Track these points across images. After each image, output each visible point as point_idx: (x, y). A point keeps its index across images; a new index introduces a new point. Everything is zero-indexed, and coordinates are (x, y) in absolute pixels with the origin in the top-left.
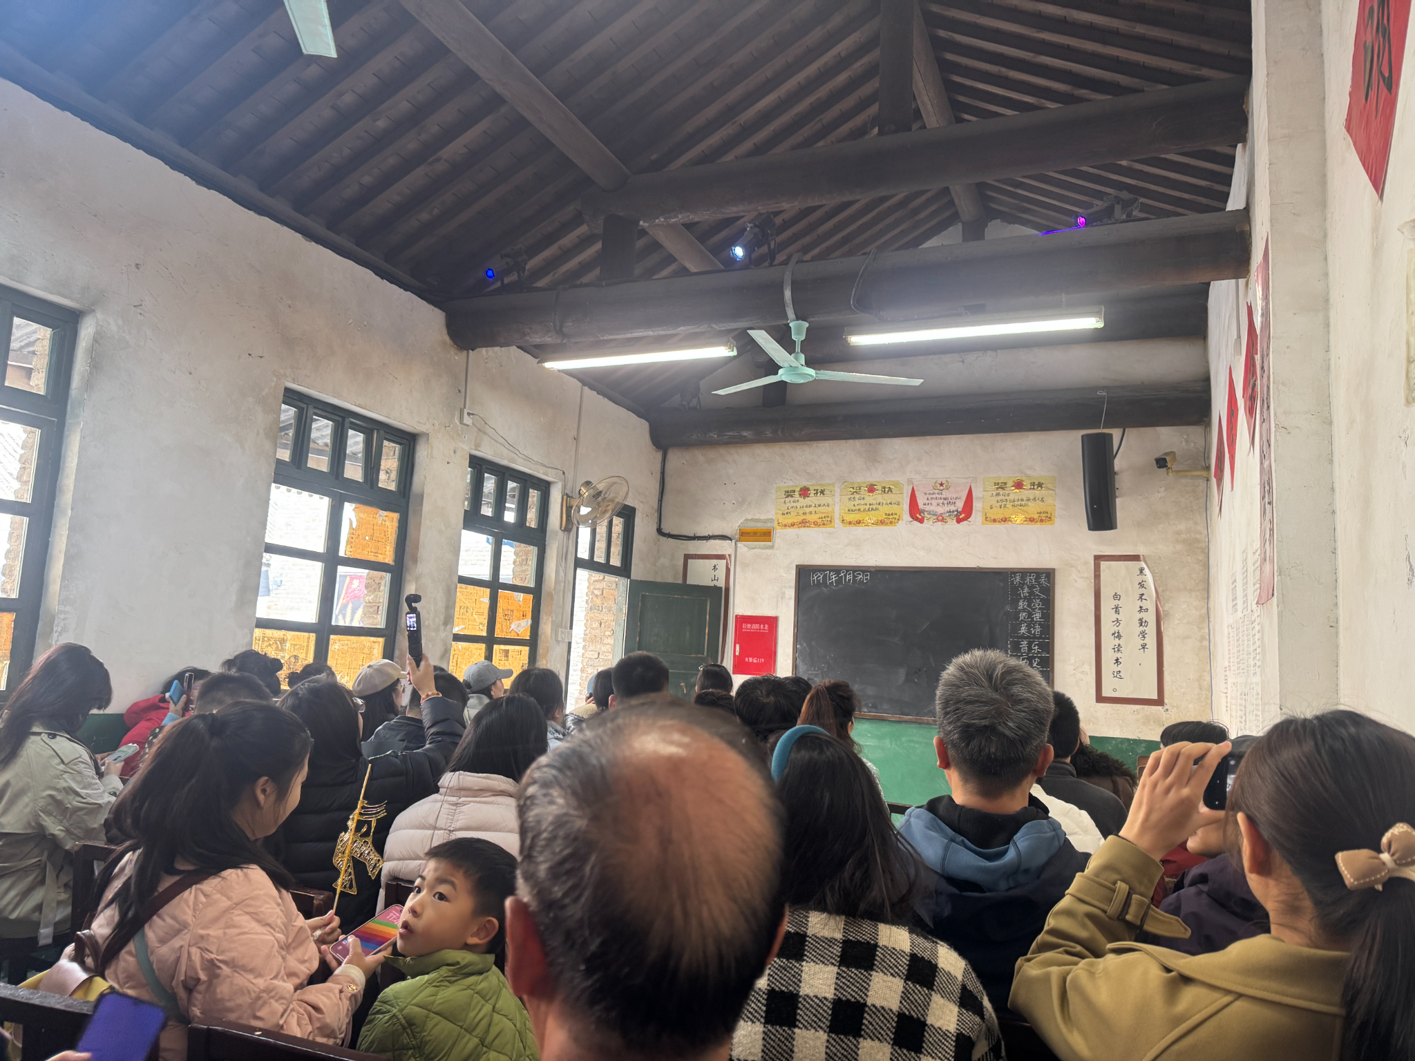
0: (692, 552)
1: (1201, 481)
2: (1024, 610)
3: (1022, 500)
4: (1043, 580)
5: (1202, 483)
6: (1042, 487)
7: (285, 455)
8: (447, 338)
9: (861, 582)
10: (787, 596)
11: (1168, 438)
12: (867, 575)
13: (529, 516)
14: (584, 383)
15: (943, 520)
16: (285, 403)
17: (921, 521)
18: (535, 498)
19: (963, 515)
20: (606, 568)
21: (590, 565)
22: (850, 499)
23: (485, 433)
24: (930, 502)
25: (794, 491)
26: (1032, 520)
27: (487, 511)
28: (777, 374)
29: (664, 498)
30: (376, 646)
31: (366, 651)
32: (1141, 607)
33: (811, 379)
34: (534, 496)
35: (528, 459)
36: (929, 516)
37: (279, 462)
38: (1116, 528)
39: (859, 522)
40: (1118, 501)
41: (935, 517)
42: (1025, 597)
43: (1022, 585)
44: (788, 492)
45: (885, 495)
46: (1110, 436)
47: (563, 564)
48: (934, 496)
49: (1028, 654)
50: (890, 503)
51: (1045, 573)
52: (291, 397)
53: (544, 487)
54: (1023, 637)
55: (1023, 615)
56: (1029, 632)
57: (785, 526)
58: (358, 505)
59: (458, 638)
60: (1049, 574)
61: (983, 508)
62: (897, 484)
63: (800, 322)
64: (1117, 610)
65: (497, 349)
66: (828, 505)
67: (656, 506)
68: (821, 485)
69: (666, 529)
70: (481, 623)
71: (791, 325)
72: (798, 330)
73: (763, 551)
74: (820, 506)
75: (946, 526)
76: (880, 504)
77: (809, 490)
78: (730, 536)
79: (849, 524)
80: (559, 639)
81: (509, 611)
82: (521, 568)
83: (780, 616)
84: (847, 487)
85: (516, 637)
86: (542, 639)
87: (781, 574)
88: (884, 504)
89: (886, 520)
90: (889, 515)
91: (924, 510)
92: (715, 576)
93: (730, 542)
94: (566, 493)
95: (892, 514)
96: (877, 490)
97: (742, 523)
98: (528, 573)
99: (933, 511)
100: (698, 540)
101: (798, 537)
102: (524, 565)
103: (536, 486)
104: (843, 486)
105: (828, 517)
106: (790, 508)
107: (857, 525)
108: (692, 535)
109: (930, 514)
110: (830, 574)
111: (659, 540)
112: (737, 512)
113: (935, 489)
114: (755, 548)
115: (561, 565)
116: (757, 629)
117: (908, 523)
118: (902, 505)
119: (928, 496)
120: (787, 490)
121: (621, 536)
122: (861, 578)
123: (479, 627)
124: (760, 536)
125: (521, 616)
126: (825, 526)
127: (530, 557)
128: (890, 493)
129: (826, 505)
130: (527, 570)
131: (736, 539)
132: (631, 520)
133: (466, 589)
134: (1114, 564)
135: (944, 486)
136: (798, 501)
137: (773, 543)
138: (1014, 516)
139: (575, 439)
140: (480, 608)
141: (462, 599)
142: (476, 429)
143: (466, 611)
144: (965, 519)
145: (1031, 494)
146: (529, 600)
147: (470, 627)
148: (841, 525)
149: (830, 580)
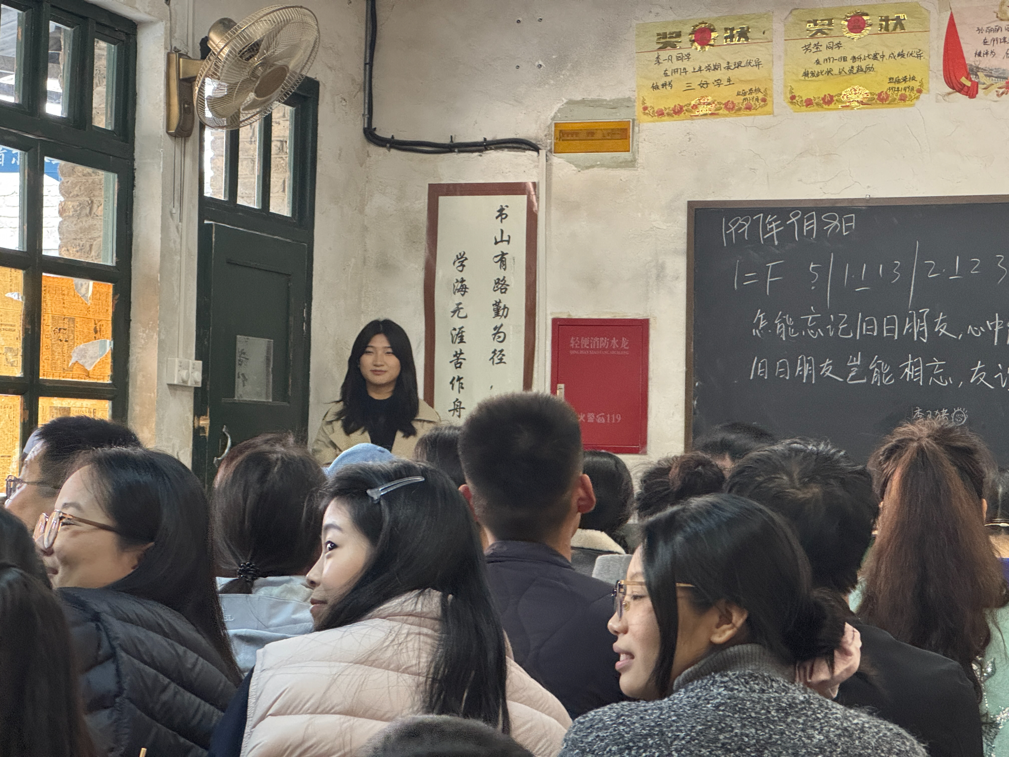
0: (447, 178)
9: (837, 235)
12: (849, 220)
13: (95, 103)
17: (971, 92)
18: (107, 61)
22: (807, 48)
24: (989, 48)
25: (679, 35)
29: (377, 57)
36: (988, 81)
39: (828, 101)
41: (1003, 84)
44: (664, 36)
45: (887, 36)
47: (175, 211)
48: (999, 35)
50: (901, 55)
53: (125, 34)
57: (661, 113)
62: (915, 10)
66: (758, 64)
67: (360, 78)
68: (740, 17)
69: (384, 130)
70: (10, 349)
73: (612, 172)
74: (739, 65)
76: (878, 56)
77: (713, 30)
78: (534, 142)
79: (807, 105)
80: (176, 382)
81: (66, 320)
82: (78, 226)
83: (655, 318)
84: (802, 21)
85: (83, 380)
86: (138, 382)
87: (654, 224)
88: (887, 57)
89: (890, 93)
90: (898, 82)
91: (978, 68)
92: (502, 231)
93: (535, 154)
94: (175, 48)
95: (905, 79)
96: (871, 25)
97: (559, 110)
98: (96, 235)
99: (997, 70)
100: (460, 152)
101: (690, 139)
102: (87, 216)
103: (107, 32)
104: (790, 19)
105: (758, 90)
106: (669, 73)
107: (826, 107)
108: (447, 141)
109: (990, 76)
110: (765, 218)
111: (368, 156)
112: (547, 86)
113: (1002, 20)
114: (592, 167)
115: (171, 214)
116: (604, 349)
117: (940, 97)
118: (927, 58)
119: (985, 35)
120: (661, 32)
121: (288, 147)
122: (836, 226)
123: (7, 359)
124: (604, 138)
125: (92, 331)
126: (753, 112)
127: (99, 199)
128: (898, 30)
129: (753, 63)
130: (91, 228)
131: (549, 148)
132: (310, 110)
136: (688, 56)
137: (633, 154)
140: (7, 314)
146: (107, 294)
148: (789, 108)
149: (765, 232)
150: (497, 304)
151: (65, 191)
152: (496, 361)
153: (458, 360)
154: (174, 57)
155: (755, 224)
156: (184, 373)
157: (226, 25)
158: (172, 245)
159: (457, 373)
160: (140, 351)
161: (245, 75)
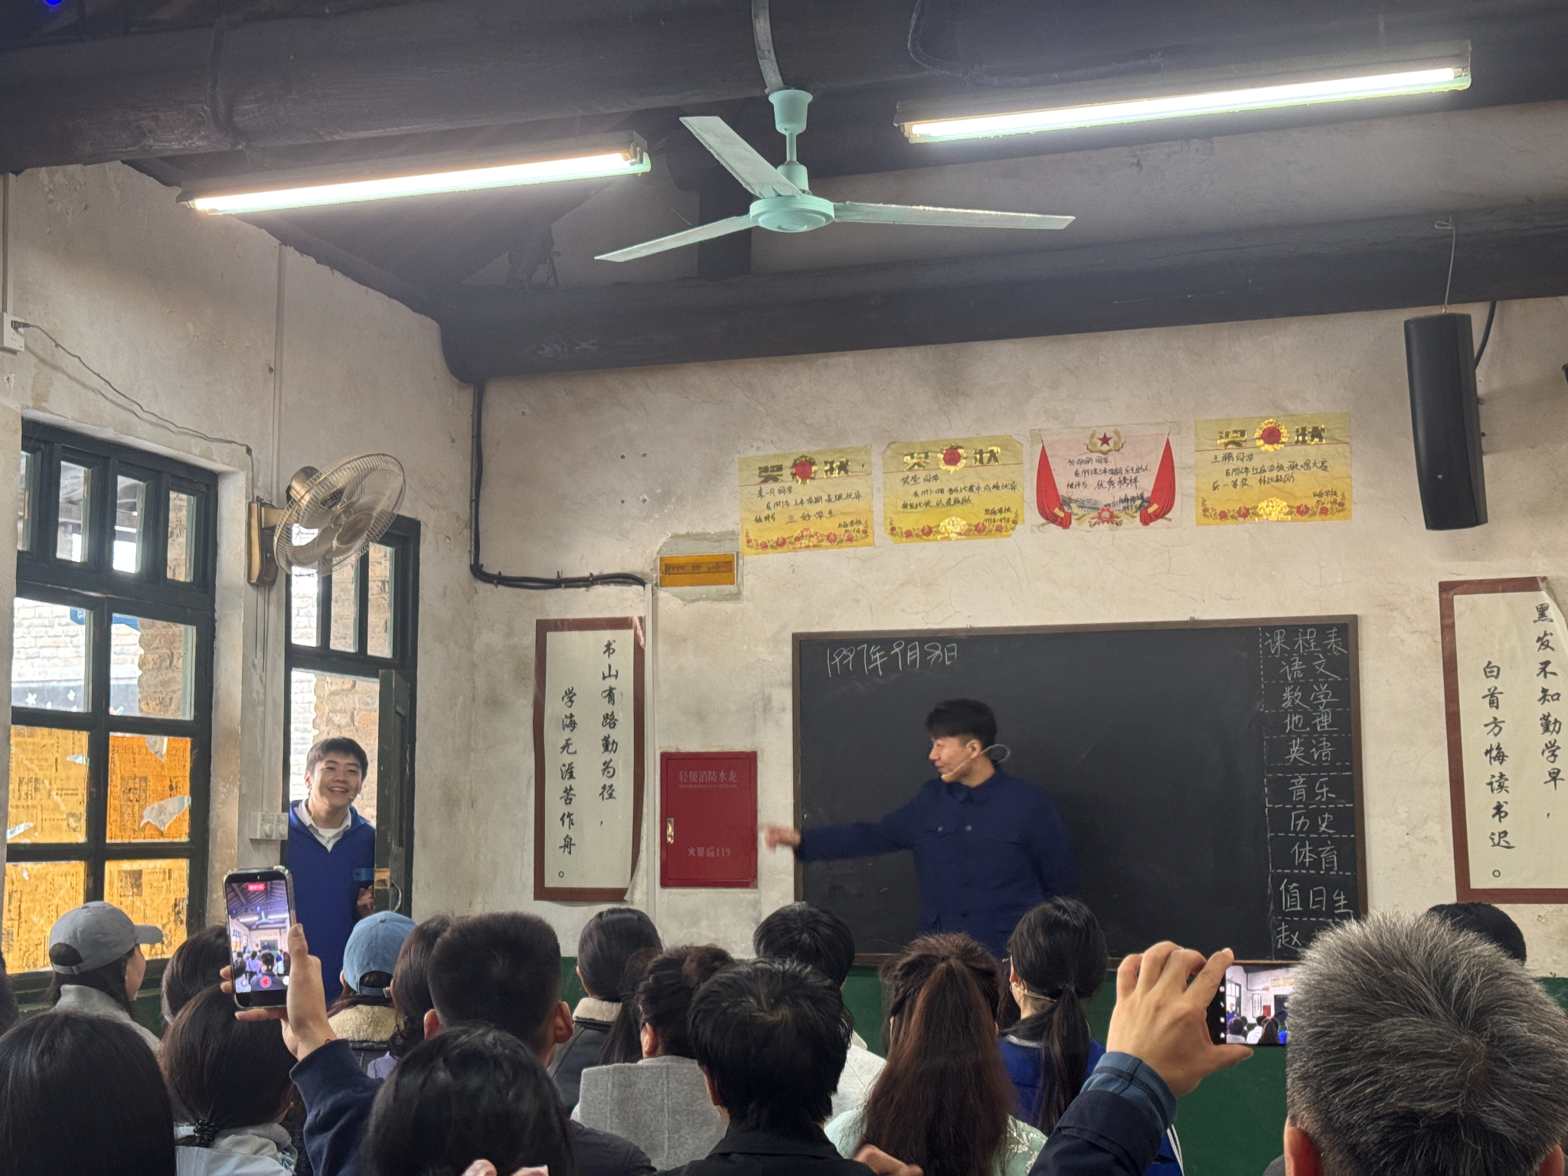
0: (553, 616)
2: (1295, 709)
3: (1281, 468)
4: (1332, 640)
6: (1321, 438)
9: (940, 665)
10: (775, 703)
12: (952, 650)
13: (171, 555)
15: (1112, 519)
17: (1065, 523)
18: (184, 513)
19: (1155, 507)
20: (358, 663)
21: (323, 658)
22: (905, 481)
23: (55, 368)
24: (1081, 479)
25: (780, 468)
26: (1303, 511)
27: (73, 547)
28: (746, 211)
29: (483, 491)
32: (1544, 691)
33: (823, 222)
34: (181, 506)
35: (161, 423)
36: (1080, 512)
38: (1486, 521)
39: (928, 532)
40: (1487, 461)
41: (1095, 514)
42: (1296, 681)
43: (1287, 656)
44: (766, 469)
45: (982, 469)
46: (1466, 319)
47: (258, 661)
48: (1090, 467)
49: (1306, 808)
50: (996, 487)
51: (1336, 625)
53: (204, 486)
54: (1296, 768)
55: (1293, 721)
56: (1308, 755)
57: (764, 546)
59: (19, 853)
60: (1345, 628)
61: (1198, 489)
62: (1007, 443)
63: (792, 92)
64: (1493, 699)
65: (74, 168)
66: (858, 496)
67: (466, 513)
68: (840, 451)
69: (491, 567)
70: (73, 815)
71: (774, 98)
72: (790, 110)
73: (715, 605)
74: (839, 497)
75: (1120, 532)
76: (974, 489)
77: (813, 464)
78: (639, 576)
79: (907, 537)
80: (258, 837)
81: (137, 780)
82: (158, 680)
83: (762, 751)
84: (899, 454)
85: (156, 841)
86: (218, 839)
87: (760, 656)
88: (982, 489)
89: (987, 524)
90: (994, 512)
91: (1070, 499)
92: (610, 666)
93: (640, 588)
94: (258, 497)
95: (1000, 511)
96: (966, 458)
97: (665, 544)
98: (176, 688)
99: (1089, 501)
100: (566, 587)
101: (794, 571)
102: (167, 668)
103: (184, 484)
104: (889, 453)
105: (859, 522)
106: (772, 505)
107: (924, 537)
108: (554, 576)
109: (1082, 507)
110: (868, 650)
111: (476, 592)
112: (652, 521)
113: (1092, 452)
114: (698, 600)
115: (254, 666)
116: (712, 783)
117: (1035, 529)
118: (1021, 489)
119: (1076, 467)
120: (763, 465)
121: (389, 588)
122: (939, 656)
123: (68, 825)
124: (709, 571)
125: (167, 788)
126: (854, 543)
127: (179, 651)
128: (992, 462)
129: (854, 496)
130: (172, 680)
131: (655, 582)
132: (412, 550)
133: (31, 736)
134: (1483, 599)
135: (1111, 442)
136: (790, 489)
137: (738, 586)
138: (1264, 504)
139: (271, 370)
140: (68, 778)
141: (25, 762)
142: (34, 360)
143: (36, 789)
144: (1160, 514)
145: (1299, 454)
146: (185, 750)
147: (47, 824)
148: (890, 539)
149: (869, 662)
150: (606, 739)
151: (145, 644)
152: (606, 796)
153: (568, 796)
154: (255, 506)
155: (858, 657)
156: (267, 827)
157: (308, 473)
158: (254, 695)
159: (566, 809)
160: (220, 806)
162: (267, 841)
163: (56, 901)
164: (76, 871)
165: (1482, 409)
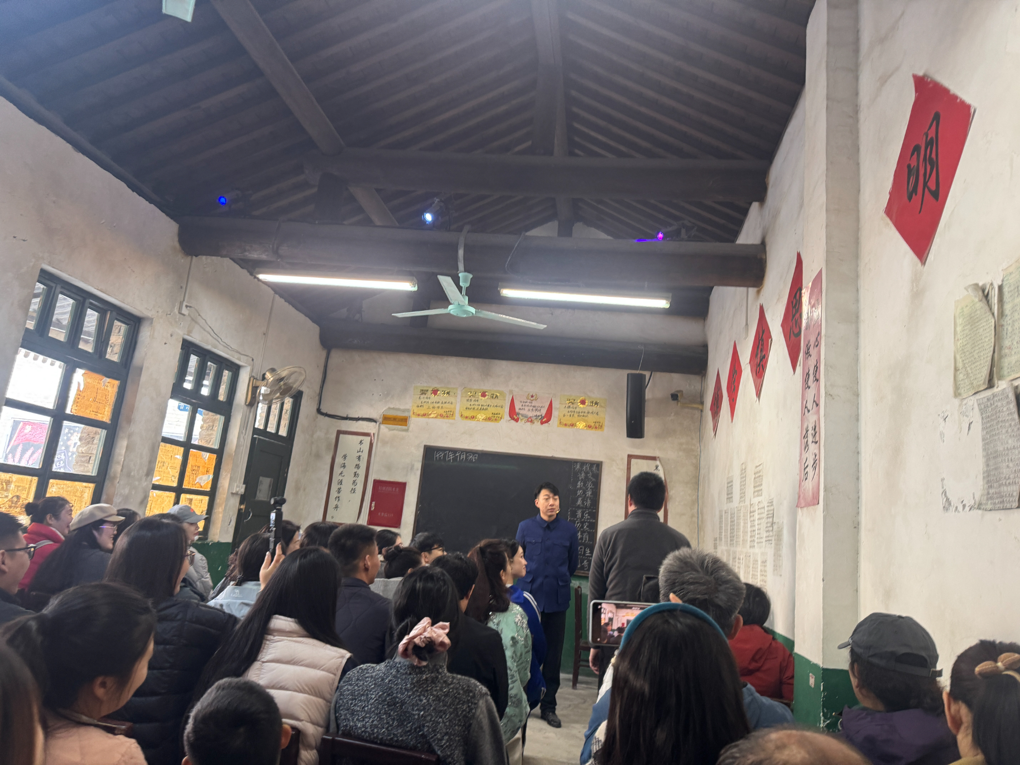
0: (344, 429)
1: (697, 411)
2: (581, 489)
3: (584, 412)
4: (594, 468)
5: (697, 413)
6: (597, 405)
7: (31, 325)
8: (177, 245)
9: (471, 461)
10: (415, 468)
11: (677, 381)
12: (475, 456)
13: (220, 391)
14: (276, 292)
15: (532, 421)
16: (39, 281)
17: (517, 420)
18: (227, 378)
19: (545, 419)
20: (276, 437)
21: (263, 433)
22: (468, 400)
23: (196, 322)
24: (523, 407)
25: (427, 391)
26: (590, 427)
27: (188, 386)
29: (325, 385)
30: (87, 490)
31: (78, 494)
33: (471, 315)
34: (226, 374)
35: (227, 346)
36: (522, 418)
37: (27, 330)
38: (643, 437)
39: (473, 417)
40: (646, 419)
42: (582, 480)
43: (580, 471)
44: (423, 390)
45: (492, 400)
46: (645, 375)
47: (244, 432)
49: (581, 520)
50: (496, 406)
51: (596, 464)
52: (45, 277)
53: (235, 369)
54: (579, 507)
55: (580, 492)
56: (583, 503)
57: (419, 415)
58: (87, 372)
59: (156, 487)
60: (598, 465)
61: (559, 416)
62: (502, 393)
63: (466, 274)
65: (219, 258)
66: (452, 403)
67: (318, 390)
68: (447, 388)
69: (324, 410)
70: (174, 476)
71: (460, 275)
72: (465, 279)
73: (400, 432)
74: (446, 403)
75: (533, 425)
76: (489, 406)
77: (439, 391)
78: (375, 420)
79: (466, 418)
80: (234, 492)
81: (196, 467)
82: (207, 434)
83: (409, 482)
84: (466, 391)
85: (199, 489)
86: (220, 491)
87: (412, 451)
88: (492, 406)
89: (492, 418)
90: (495, 414)
91: (519, 413)
93: (375, 423)
94: (253, 376)
95: (497, 414)
96: (488, 396)
97: (385, 410)
98: (213, 438)
99: (525, 415)
100: (349, 420)
101: (428, 424)
102: (211, 430)
103: (229, 368)
104: (464, 390)
105: (451, 411)
106: (423, 402)
107: (471, 419)
108: (345, 416)
109: (523, 416)
110: (449, 453)
111: (317, 418)
112: (382, 402)
113: (528, 399)
114: (394, 430)
115: (242, 433)
116: (390, 491)
117: (507, 421)
118: (504, 408)
119: (522, 403)
120: (422, 389)
121: (289, 412)
122: (471, 458)
123: (172, 479)
124: (399, 421)
125: (206, 471)
126: (448, 418)
127: (216, 424)
128: (496, 398)
129: (450, 403)
130: (211, 435)
131: (380, 422)
132: (299, 401)
133: (165, 447)
134: (640, 461)
135: (534, 397)
136: (430, 398)
137: (408, 427)
138: (578, 423)
139: (264, 334)
140: (174, 463)
141: (161, 456)
142: (190, 319)
143: (163, 466)
144: (547, 422)
145: (591, 409)
146: (213, 459)
147: (165, 478)
148: (460, 418)
149: (448, 458)
150: (355, 473)
151: (204, 420)
152: (352, 492)
153: (339, 491)
155: (445, 455)
156: (238, 489)
157: (273, 370)
158: (241, 444)
159: (338, 495)
160: (222, 479)
161: (277, 387)
162: (236, 494)
163: (163, 505)
164: (173, 495)
165: (646, 403)
